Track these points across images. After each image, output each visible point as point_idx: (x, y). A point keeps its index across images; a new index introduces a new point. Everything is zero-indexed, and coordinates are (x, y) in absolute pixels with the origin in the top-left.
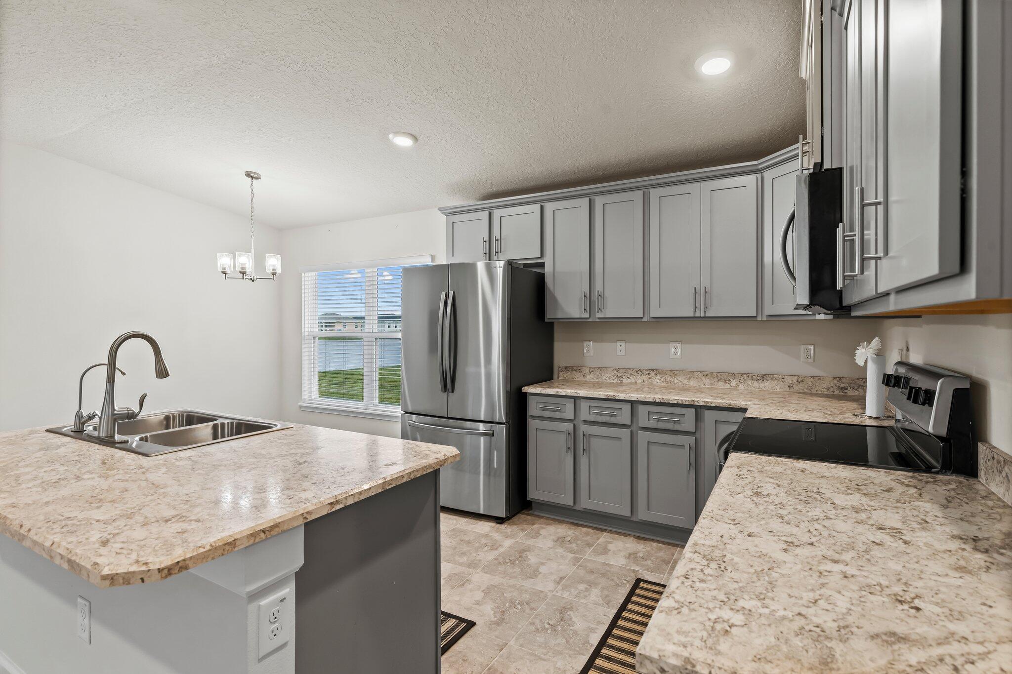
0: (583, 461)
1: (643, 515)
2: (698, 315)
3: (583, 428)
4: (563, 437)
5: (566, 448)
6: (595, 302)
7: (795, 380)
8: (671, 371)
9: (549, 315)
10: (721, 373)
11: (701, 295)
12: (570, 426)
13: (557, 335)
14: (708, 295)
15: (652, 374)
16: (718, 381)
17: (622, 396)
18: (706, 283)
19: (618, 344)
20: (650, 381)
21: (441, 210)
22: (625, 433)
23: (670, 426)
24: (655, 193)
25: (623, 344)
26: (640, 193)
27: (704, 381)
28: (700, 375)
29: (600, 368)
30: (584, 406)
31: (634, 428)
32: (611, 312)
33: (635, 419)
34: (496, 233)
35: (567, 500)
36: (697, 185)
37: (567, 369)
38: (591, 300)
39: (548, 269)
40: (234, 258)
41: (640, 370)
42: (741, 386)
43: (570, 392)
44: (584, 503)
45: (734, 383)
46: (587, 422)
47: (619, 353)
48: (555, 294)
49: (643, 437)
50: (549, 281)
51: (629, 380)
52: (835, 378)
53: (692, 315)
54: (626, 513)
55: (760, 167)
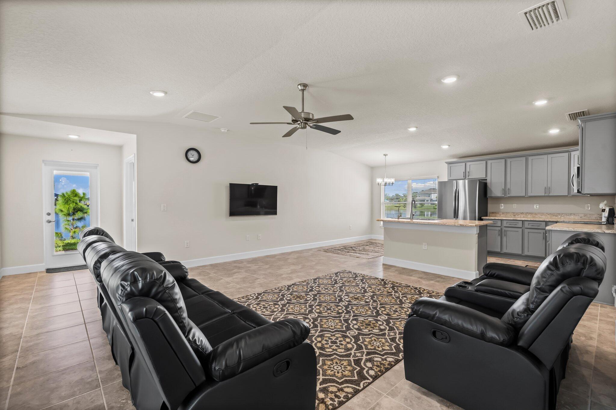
0: (504, 239)
1: (526, 253)
2: (546, 195)
3: (504, 229)
4: (497, 232)
5: (498, 235)
6: (507, 191)
7: (583, 215)
8: (535, 213)
9: (489, 195)
10: (555, 214)
11: (547, 189)
12: (500, 228)
13: (489, 202)
14: (550, 189)
15: (527, 214)
16: (553, 216)
17: (519, 219)
18: (549, 185)
19: (514, 205)
20: (526, 216)
21: (446, 163)
22: (520, 230)
23: (537, 227)
24: (530, 158)
25: (516, 205)
26: (524, 158)
27: (548, 216)
28: (546, 214)
29: (506, 213)
30: (505, 222)
31: (523, 228)
32: (513, 194)
33: (523, 226)
34: (468, 170)
35: (498, 250)
36: (546, 156)
37: (493, 213)
38: (504, 191)
39: (488, 181)
40: (383, 179)
41: (523, 213)
42: (562, 217)
43: (499, 218)
44: (505, 251)
45: (559, 217)
46: (505, 227)
47: (514, 208)
48: (491, 189)
49: (526, 231)
50: (489, 185)
51: (518, 216)
52: (598, 215)
53: (544, 195)
54: (520, 252)
55: (569, 151)
